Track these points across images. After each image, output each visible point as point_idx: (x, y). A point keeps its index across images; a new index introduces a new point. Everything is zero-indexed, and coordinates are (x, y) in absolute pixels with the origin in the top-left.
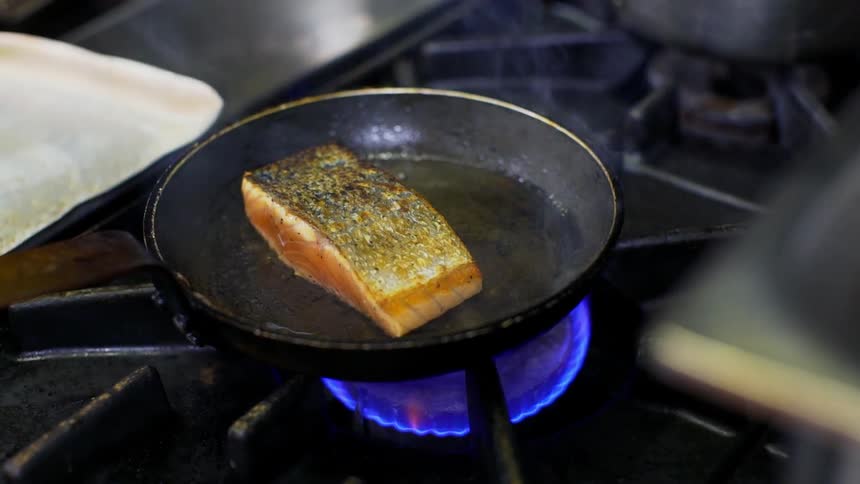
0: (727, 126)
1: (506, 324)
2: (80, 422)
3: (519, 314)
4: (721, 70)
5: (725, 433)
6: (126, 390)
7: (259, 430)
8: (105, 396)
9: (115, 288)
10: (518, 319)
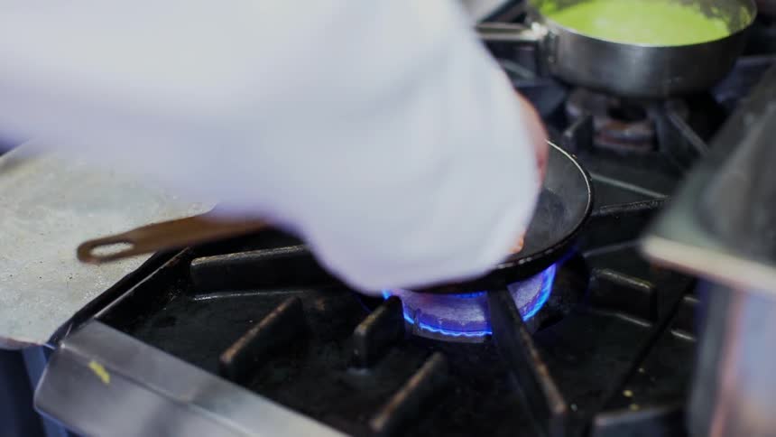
0: (624, 141)
1: (522, 262)
2: (261, 330)
3: (530, 256)
4: (615, 102)
5: (645, 324)
6: (285, 311)
7: (373, 330)
8: (272, 315)
9: (259, 251)
10: (529, 259)
